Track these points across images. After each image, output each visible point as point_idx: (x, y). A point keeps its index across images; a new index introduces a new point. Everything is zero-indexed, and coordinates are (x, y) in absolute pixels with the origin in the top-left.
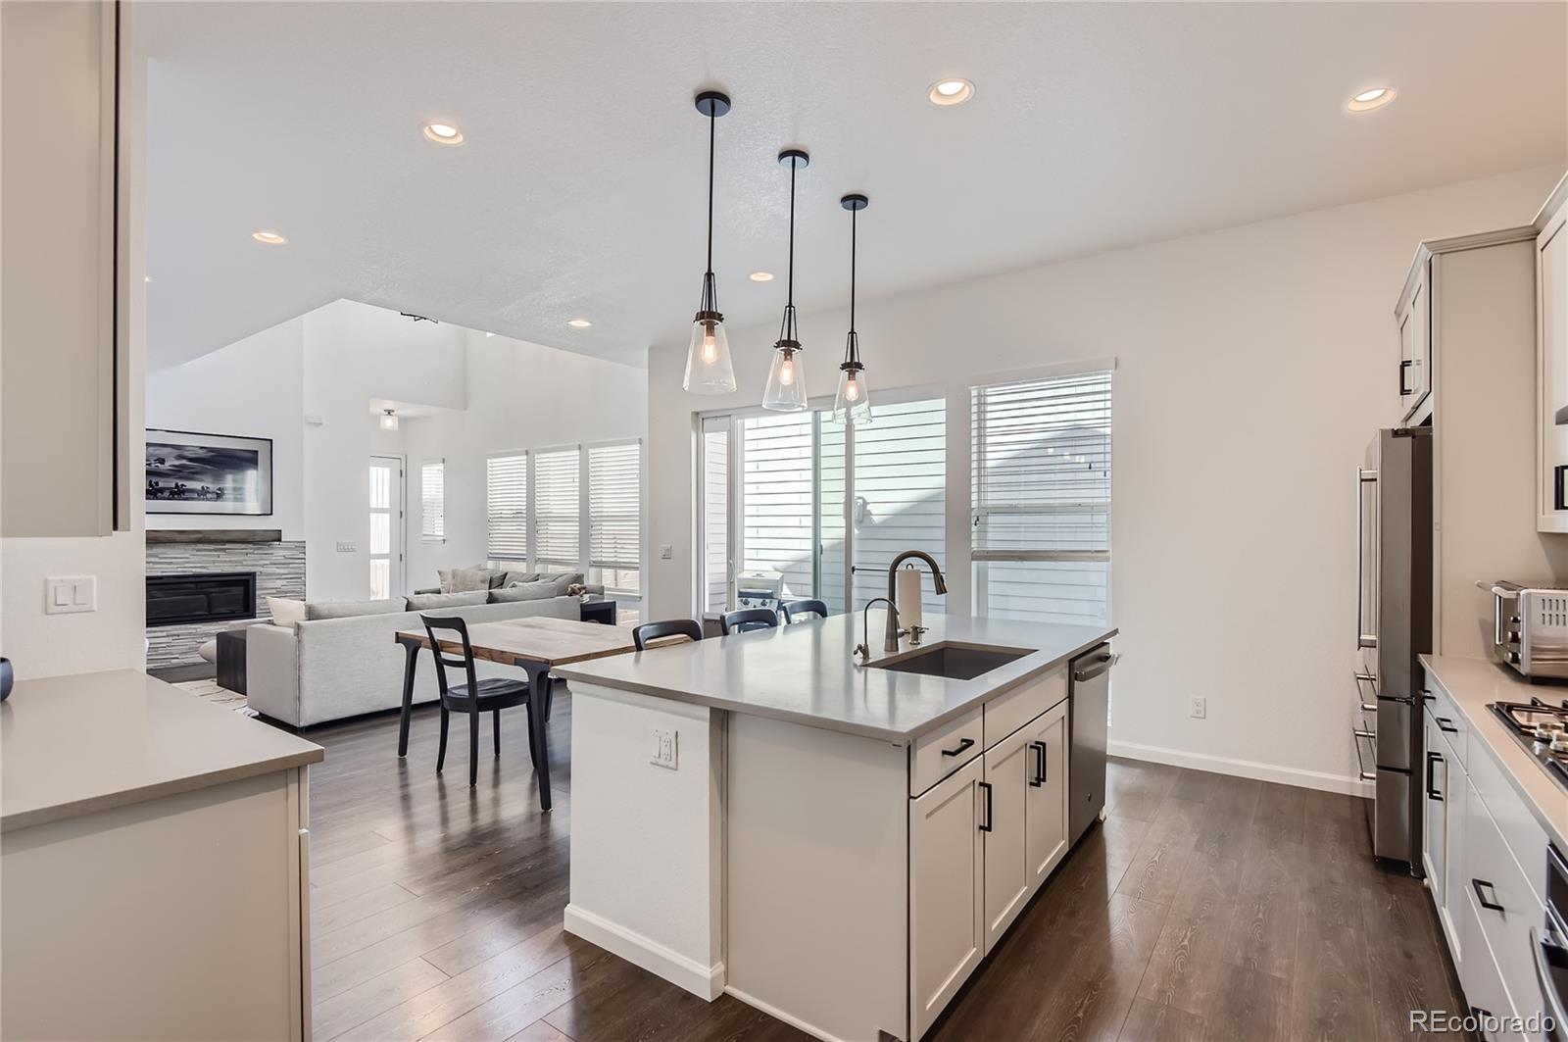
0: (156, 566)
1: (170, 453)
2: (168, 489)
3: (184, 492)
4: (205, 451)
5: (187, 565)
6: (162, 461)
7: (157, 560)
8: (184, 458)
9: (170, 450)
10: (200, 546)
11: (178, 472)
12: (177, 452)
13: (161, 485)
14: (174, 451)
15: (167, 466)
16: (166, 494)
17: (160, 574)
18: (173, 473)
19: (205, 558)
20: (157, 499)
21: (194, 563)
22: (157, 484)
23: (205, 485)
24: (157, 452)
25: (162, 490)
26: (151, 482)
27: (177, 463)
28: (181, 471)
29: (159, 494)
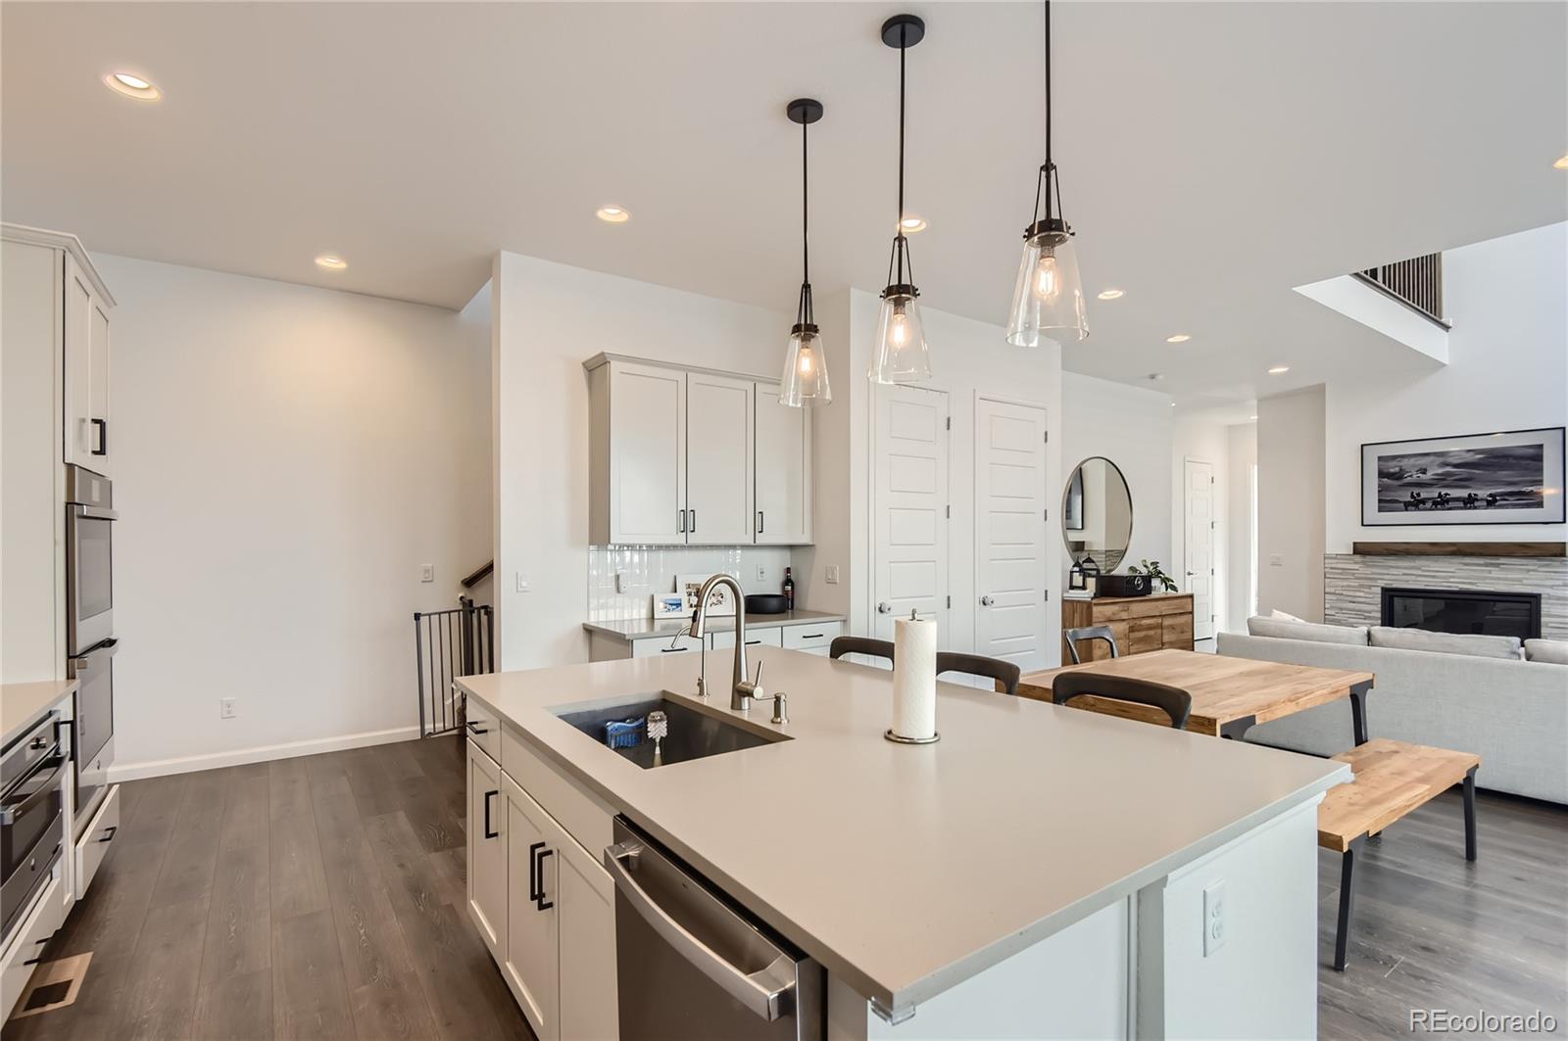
0: (1419, 579)
1: (1432, 462)
2: (1429, 499)
3: (1448, 501)
4: (1472, 453)
5: (1452, 580)
6: (1424, 471)
7: (1420, 572)
8: (1447, 465)
9: (1432, 458)
10: (1468, 560)
11: (1441, 480)
12: (1441, 460)
13: (1423, 495)
14: (1437, 458)
15: (1429, 475)
16: (1429, 505)
17: (1423, 587)
18: (1434, 482)
19: (1473, 573)
20: (1419, 510)
21: (1459, 578)
22: (1419, 495)
23: (1473, 492)
24: (1419, 462)
25: (1423, 501)
26: (1412, 493)
27: (1440, 471)
28: (1444, 479)
29: (1421, 505)
